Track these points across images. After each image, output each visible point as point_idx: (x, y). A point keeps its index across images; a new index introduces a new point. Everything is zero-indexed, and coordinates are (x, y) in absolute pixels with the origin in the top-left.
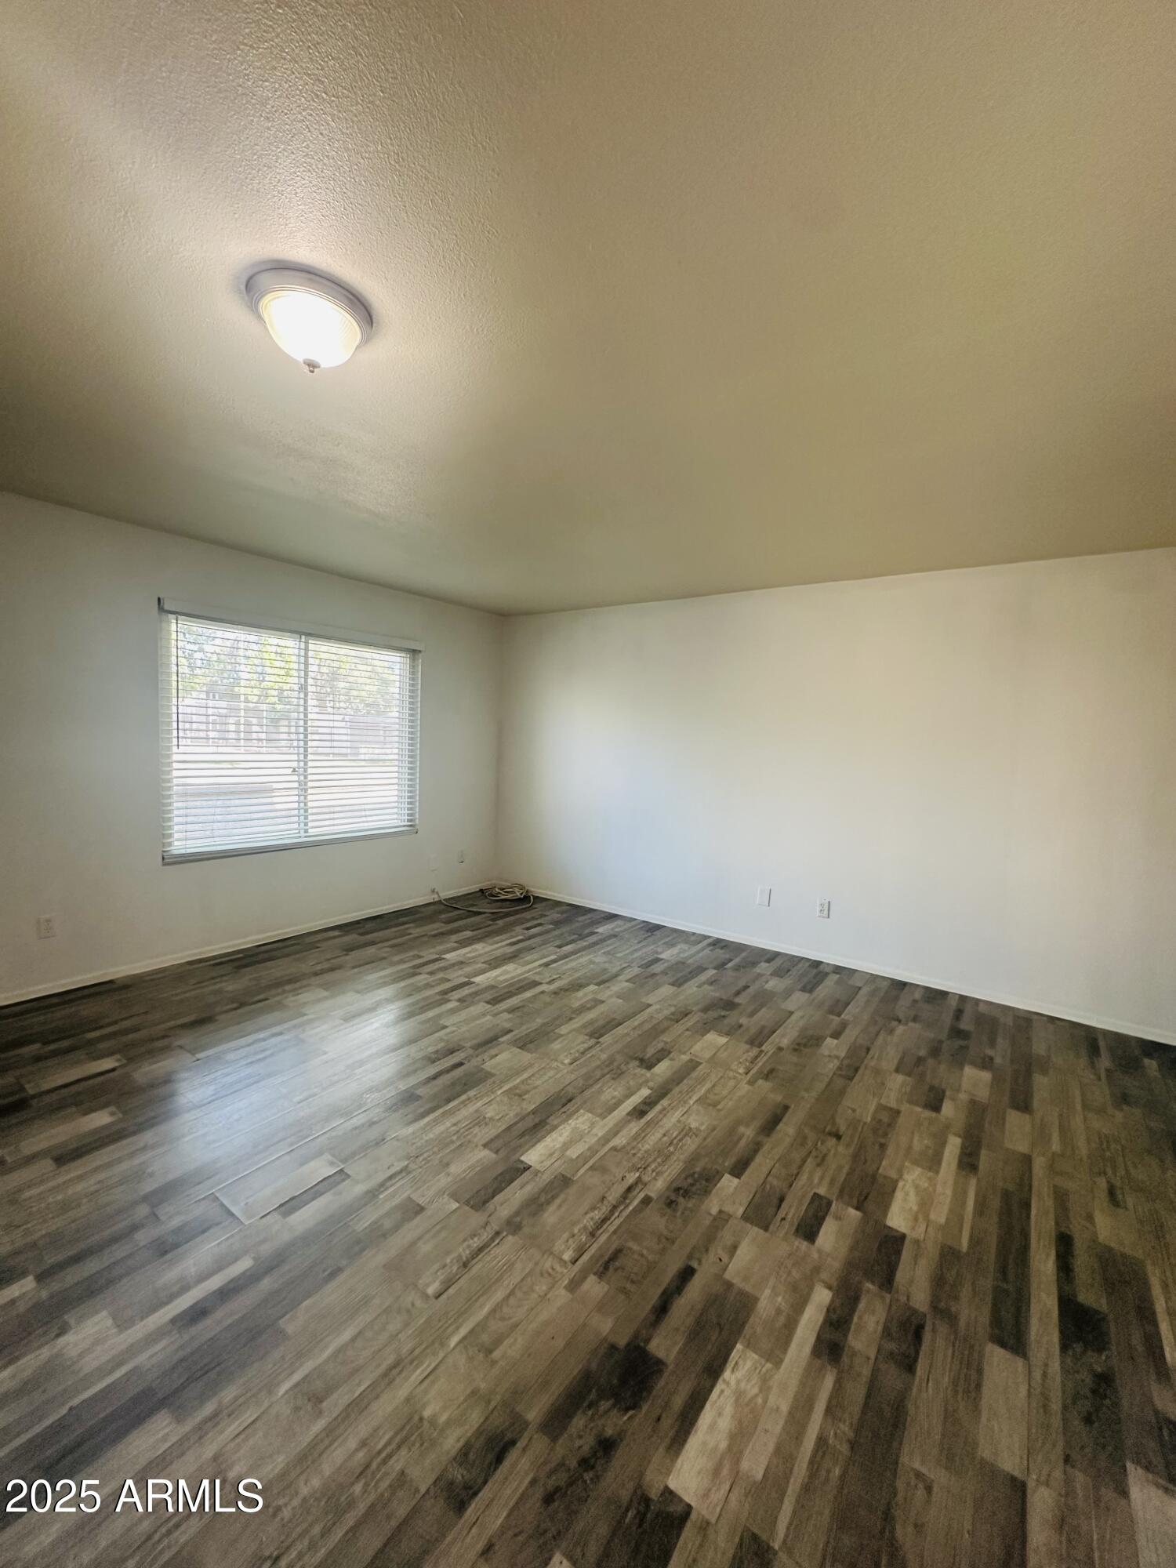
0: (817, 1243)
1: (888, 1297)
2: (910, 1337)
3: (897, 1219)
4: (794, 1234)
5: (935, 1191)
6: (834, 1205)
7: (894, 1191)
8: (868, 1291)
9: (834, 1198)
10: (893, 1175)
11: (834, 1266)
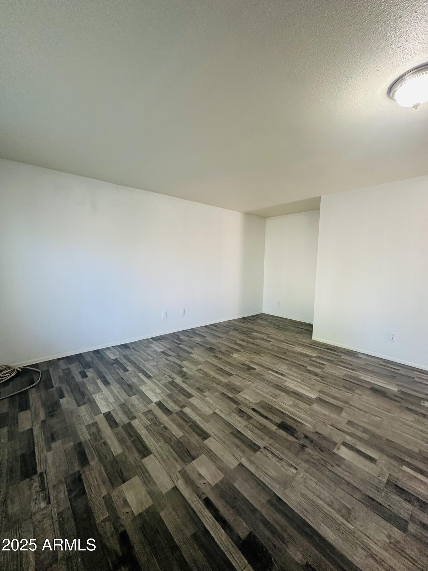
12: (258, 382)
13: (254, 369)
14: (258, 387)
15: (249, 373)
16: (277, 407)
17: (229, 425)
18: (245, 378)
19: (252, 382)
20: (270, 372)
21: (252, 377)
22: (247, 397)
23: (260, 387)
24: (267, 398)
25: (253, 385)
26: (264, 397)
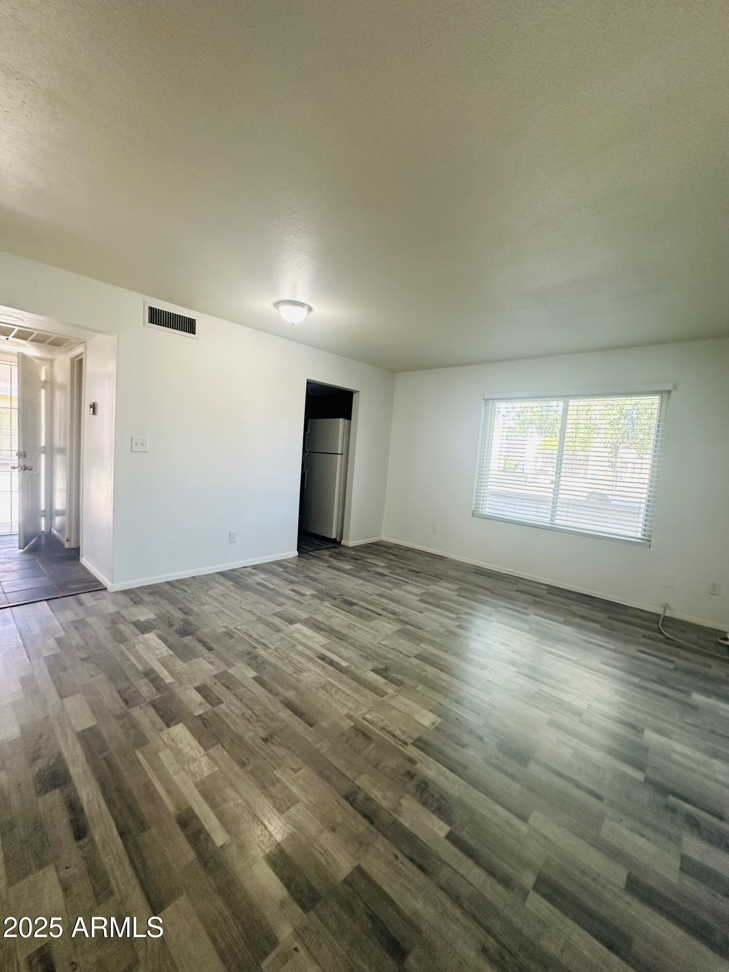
0: (193, 689)
1: (148, 700)
2: (127, 698)
3: (180, 731)
4: (204, 684)
5: (184, 770)
6: (210, 706)
7: (200, 742)
8: (156, 695)
9: (215, 709)
10: (212, 751)
11: (178, 690)
12: (372, 644)
13: (375, 671)
14: (371, 637)
15: (387, 662)
16: (353, 616)
17: (403, 605)
18: (392, 651)
19: (381, 644)
20: (344, 664)
21: (381, 652)
22: (388, 625)
23: (368, 636)
24: (362, 624)
25: (380, 639)
26: (368, 626)
